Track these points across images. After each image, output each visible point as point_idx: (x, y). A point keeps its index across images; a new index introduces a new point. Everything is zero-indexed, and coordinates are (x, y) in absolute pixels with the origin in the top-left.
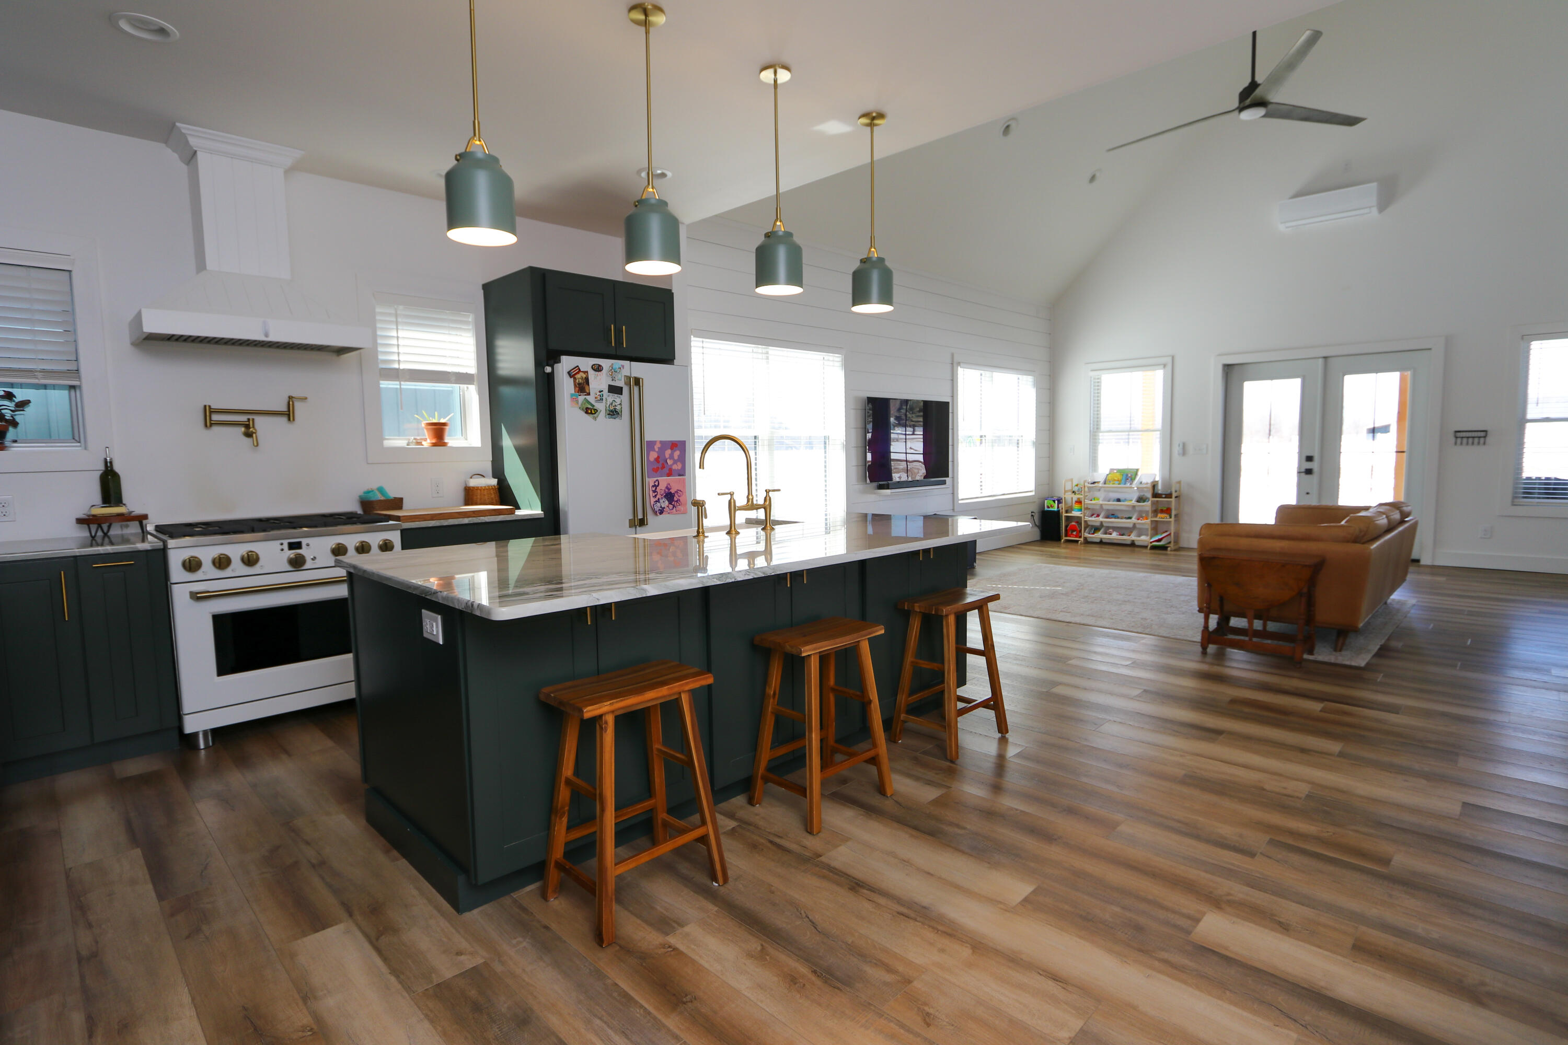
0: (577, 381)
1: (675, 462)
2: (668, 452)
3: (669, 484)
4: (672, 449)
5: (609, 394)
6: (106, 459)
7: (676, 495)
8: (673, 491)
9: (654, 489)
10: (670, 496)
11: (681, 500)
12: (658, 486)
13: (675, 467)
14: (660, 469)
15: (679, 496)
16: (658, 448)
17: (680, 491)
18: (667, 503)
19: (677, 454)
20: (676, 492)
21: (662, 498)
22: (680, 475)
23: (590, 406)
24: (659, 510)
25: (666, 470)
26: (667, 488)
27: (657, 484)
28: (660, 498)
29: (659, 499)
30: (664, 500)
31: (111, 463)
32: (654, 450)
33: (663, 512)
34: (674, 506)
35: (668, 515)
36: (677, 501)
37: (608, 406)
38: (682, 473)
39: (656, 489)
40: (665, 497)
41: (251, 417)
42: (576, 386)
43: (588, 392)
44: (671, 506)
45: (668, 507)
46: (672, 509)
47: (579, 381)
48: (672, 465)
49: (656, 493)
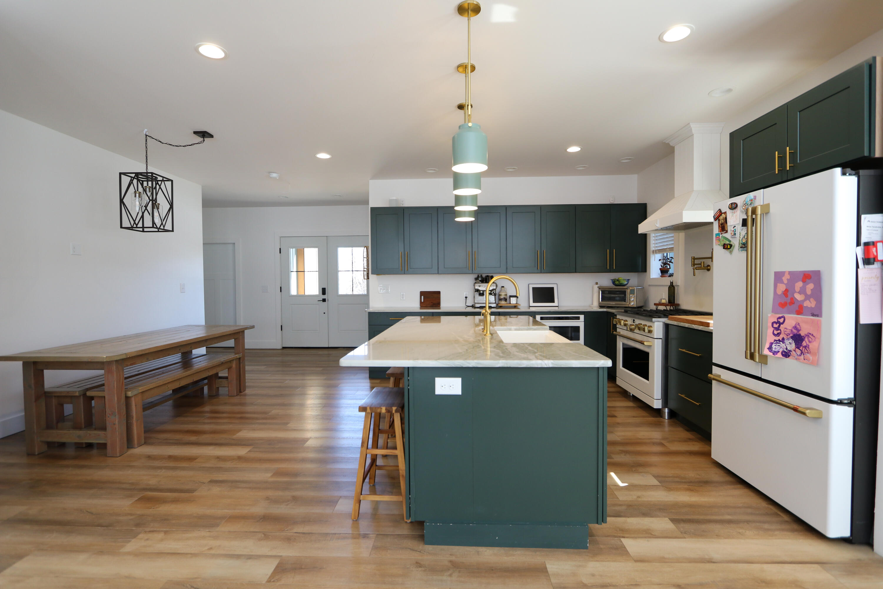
0: (720, 222)
1: (807, 297)
2: (799, 285)
3: (799, 324)
4: (804, 281)
5: (743, 227)
6: (671, 281)
7: (806, 339)
8: (802, 333)
9: (776, 326)
10: (798, 339)
11: (810, 347)
12: (783, 323)
13: (807, 304)
14: (788, 304)
15: (810, 342)
16: (787, 279)
17: (812, 335)
18: (793, 345)
19: (810, 287)
20: (808, 335)
21: (788, 339)
22: (813, 315)
23: (727, 242)
24: (783, 351)
25: (795, 307)
26: (795, 327)
27: (781, 320)
28: (785, 338)
29: (783, 339)
30: (791, 341)
31: (672, 282)
32: (782, 282)
33: (789, 356)
34: (802, 352)
35: (795, 361)
36: (805, 347)
37: (741, 239)
38: (817, 313)
39: (779, 326)
40: (792, 337)
41: (702, 260)
42: (720, 227)
43: (726, 230)
44: (799, 352)
45: (795, 351)
46: (800, 355)
47: (721, 222)
48: (803, 301)
49: (779, 331)
